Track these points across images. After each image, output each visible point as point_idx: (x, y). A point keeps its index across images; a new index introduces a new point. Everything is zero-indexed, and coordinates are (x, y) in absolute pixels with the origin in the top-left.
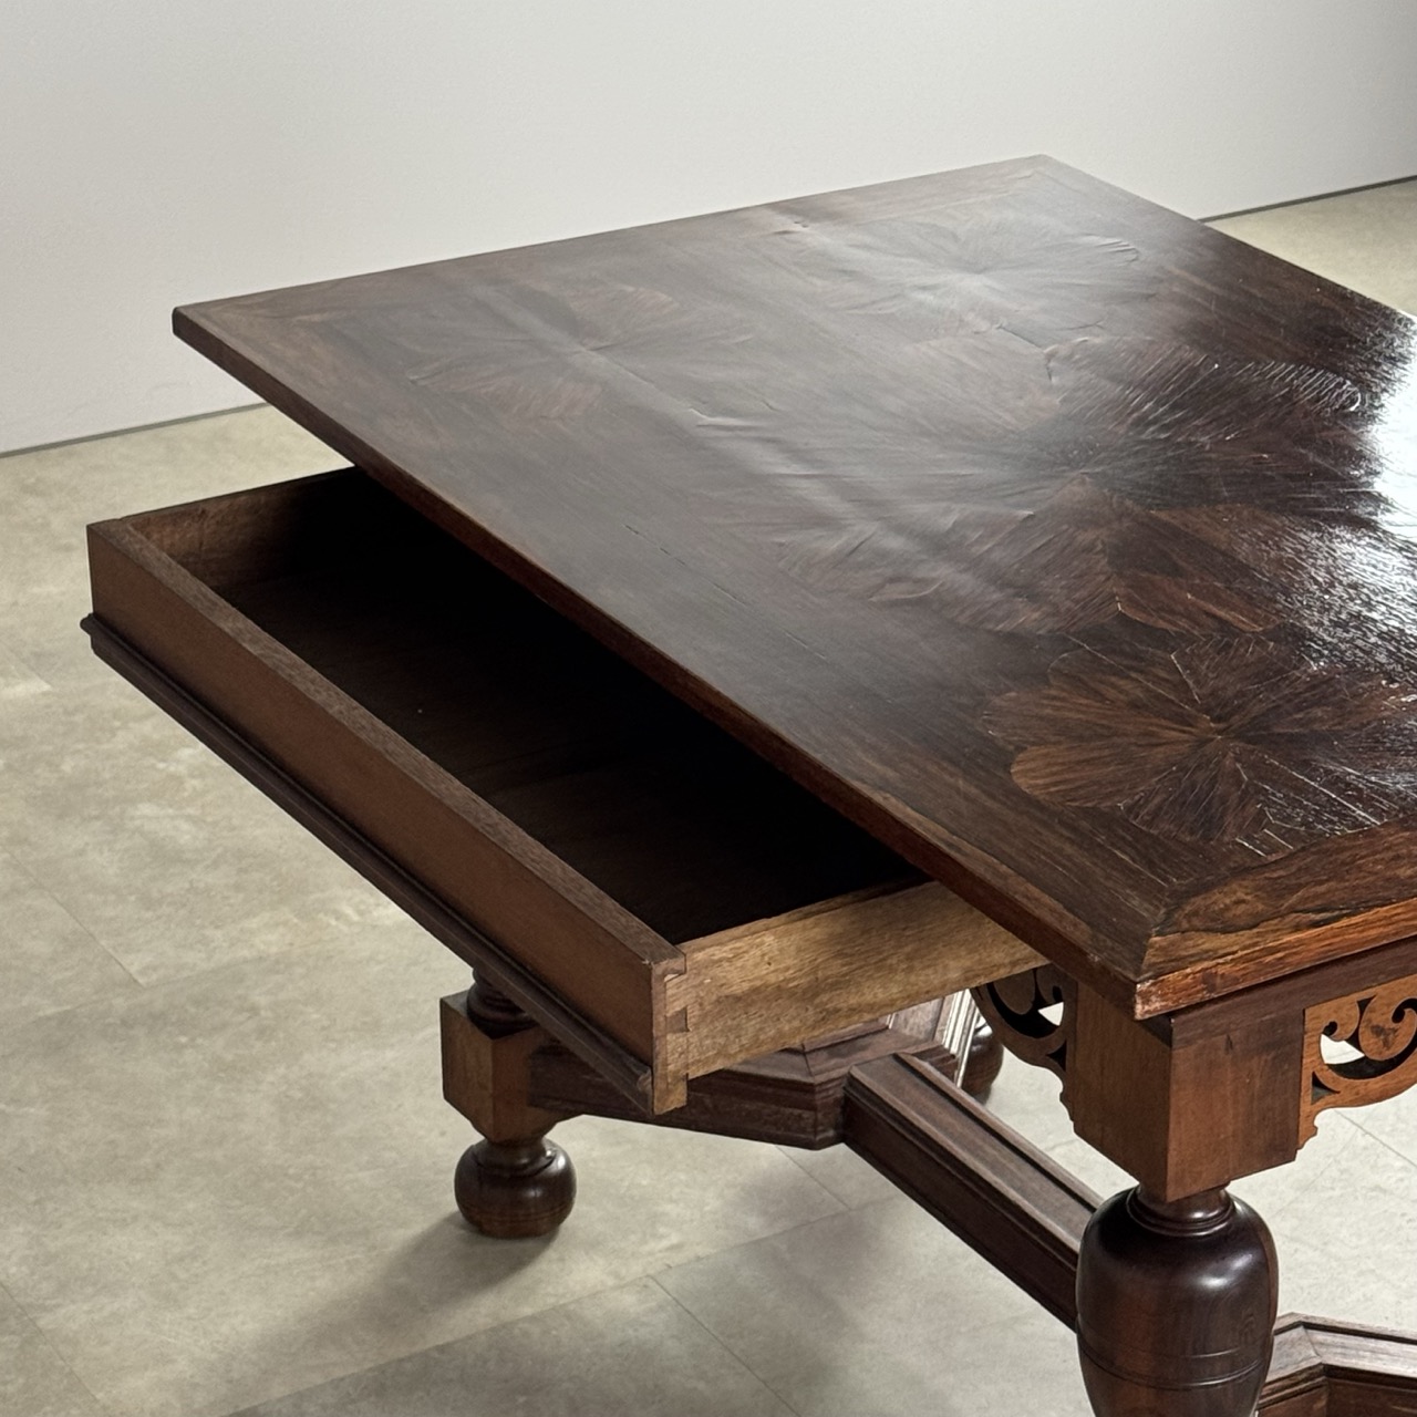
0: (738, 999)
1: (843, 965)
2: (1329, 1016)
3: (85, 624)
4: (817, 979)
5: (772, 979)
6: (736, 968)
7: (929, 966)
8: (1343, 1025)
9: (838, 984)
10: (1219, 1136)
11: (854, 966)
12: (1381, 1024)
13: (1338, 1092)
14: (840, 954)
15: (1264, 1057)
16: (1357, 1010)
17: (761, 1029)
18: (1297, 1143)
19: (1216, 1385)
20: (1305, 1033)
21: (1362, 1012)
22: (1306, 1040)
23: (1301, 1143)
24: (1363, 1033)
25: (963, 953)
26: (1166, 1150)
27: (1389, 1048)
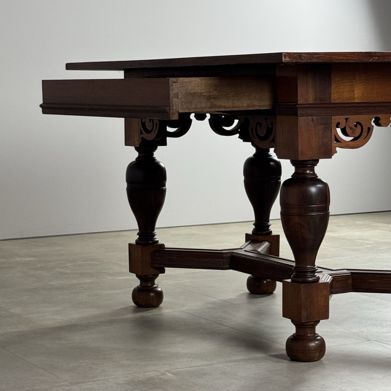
0: (191, 94)
1: (217, 93)
2: (338, 120)
3: (41, 106)
4: (210, 95)
5: (199, 91)
6: (190, 85)
7: (239, 100)
8: (342, 124)
9: (216, 98)
10: (311, 145)
11: (219, 94)
12: (351, 126)
13: (342, 143)
14: (216, 90)
15: (322, 127)
16: (345, 121)
17: (197, 104)
18: (332, 154)
19: (314, 215)
20: (332, 123)
21: (346, 122)
22: (332, 125)
23: (333, 154)
24: (347, 127)
25: (247, 99)
26: (298, 146)
27: (354, 134)
